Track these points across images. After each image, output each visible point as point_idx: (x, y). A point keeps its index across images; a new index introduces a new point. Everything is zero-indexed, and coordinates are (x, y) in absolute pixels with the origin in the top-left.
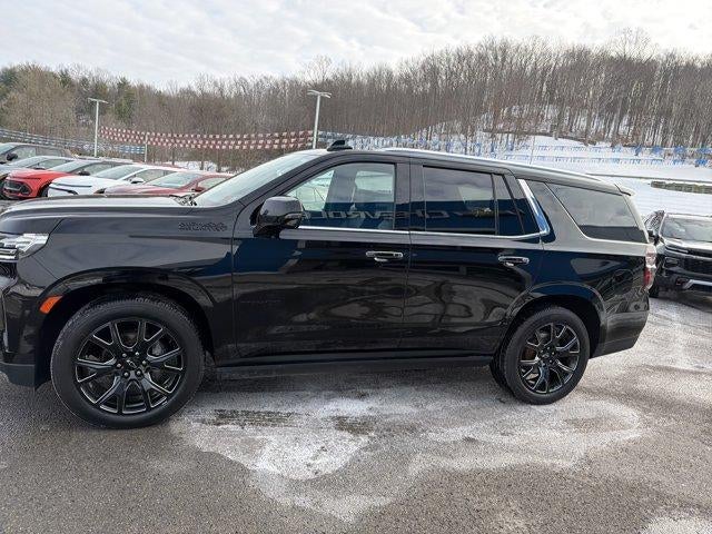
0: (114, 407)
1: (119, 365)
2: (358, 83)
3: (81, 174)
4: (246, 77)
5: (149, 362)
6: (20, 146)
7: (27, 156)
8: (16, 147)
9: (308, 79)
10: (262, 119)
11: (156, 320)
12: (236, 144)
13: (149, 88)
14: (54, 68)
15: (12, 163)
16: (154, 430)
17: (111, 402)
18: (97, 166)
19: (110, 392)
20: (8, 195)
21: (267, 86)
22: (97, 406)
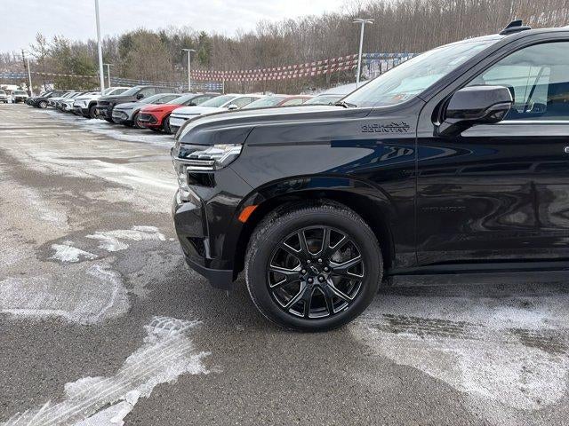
0: (301, 311)
1: (304, 271)
2: (389, 11)
3: (190, 105)
4: (294, 19)
5: (329, 268)
6: (145, 88)
7: (149, 95)
8: (142, 89)
9: (346, 12)
10: (308, 52)
11: (339, 227)
12: (288, 74)
13: (221, 37)
14: (156, 31)
15: (141, 101)
16: (336, 335)
17: (297, 307)
18: (199, 99)
19: (298, 297)
20: (141, 125)
21: (310, 23)
22: (286, 310)
